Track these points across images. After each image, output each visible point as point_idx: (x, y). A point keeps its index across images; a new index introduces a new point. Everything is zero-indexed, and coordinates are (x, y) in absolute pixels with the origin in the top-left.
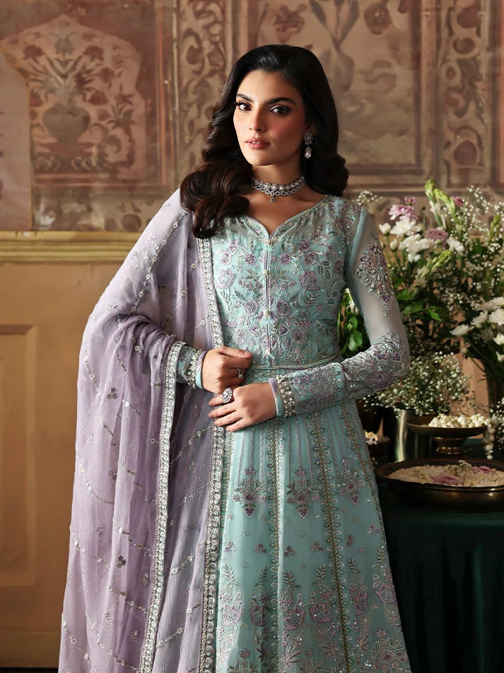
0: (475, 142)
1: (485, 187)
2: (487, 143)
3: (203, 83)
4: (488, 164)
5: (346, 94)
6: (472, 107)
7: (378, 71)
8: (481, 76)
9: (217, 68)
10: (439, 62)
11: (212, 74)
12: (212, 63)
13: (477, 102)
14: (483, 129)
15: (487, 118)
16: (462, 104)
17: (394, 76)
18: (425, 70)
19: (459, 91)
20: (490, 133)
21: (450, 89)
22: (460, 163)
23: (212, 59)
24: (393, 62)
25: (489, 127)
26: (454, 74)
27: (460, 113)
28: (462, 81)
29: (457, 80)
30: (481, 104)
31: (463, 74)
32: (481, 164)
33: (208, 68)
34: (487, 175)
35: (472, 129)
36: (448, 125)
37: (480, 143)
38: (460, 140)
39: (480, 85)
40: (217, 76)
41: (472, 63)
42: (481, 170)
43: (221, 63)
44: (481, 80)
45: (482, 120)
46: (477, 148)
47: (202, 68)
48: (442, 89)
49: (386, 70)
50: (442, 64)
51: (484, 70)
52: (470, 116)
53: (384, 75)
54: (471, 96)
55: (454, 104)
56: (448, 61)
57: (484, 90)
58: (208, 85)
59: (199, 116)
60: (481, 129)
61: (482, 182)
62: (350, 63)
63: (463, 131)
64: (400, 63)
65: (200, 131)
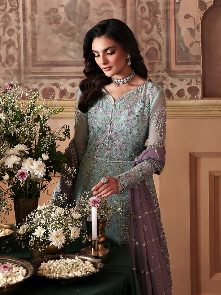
0: (157, 48)
1: (163, 72)
2: (164, 48)
3: (6, 16)
4: (164, 60)
5: (86, 21)
6: (155, 28)
7: (103, 9)
8: (160, 11)
9: (14, 8)
10: (137, 4)
11: (11, 11)
12: (11, 5)
13: (158, 26)
14: (161, 40)
15: (163, 34)
16: (150, 26)
17: (112, 11)
18: (129, 8)
19: (148, 19)
20: (165, 42)
21: (143, 19)
22: (149, 60)
23: (11, 2)
24: (111, 4)
25: (165, 39)
26: (145, 10)
27: (148, 32)
28: (150, 14)
29: (146, 14)
30: (160, 27)
31: (150, 10)
32: (161, 60)
33: (9, 8)
34: (164, 66)
35: (155, 40)
36: (142, 39)
37: (160, 48)
38: (149, 47)
39: (159, 16)
40: (14, 12)
41: (155, 4)
42: (161, 63)
43: (16, 5)
44: (160, 13)
45: (161, 35)
46: (158, 51)
47: (6, 8)
48: (139, 18)
49: (108, 8)
50: (138, 4)
51: (161, 8)
52: (154, 33)
53: (107, 11)
54: (154, 22)
55: (145, 27)
56: (141, 3)
57: (162, 19)
58: (9, 17)
59: (4, 35)
60: (160, 40)
61: (161, 70)
62: (88, 5)
63: (151, 42)
64: (115, 5)
65: (4, 43)
